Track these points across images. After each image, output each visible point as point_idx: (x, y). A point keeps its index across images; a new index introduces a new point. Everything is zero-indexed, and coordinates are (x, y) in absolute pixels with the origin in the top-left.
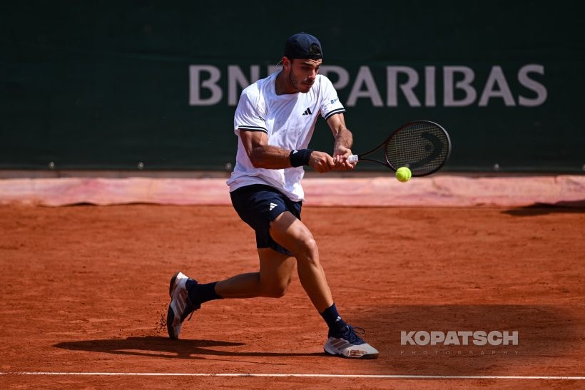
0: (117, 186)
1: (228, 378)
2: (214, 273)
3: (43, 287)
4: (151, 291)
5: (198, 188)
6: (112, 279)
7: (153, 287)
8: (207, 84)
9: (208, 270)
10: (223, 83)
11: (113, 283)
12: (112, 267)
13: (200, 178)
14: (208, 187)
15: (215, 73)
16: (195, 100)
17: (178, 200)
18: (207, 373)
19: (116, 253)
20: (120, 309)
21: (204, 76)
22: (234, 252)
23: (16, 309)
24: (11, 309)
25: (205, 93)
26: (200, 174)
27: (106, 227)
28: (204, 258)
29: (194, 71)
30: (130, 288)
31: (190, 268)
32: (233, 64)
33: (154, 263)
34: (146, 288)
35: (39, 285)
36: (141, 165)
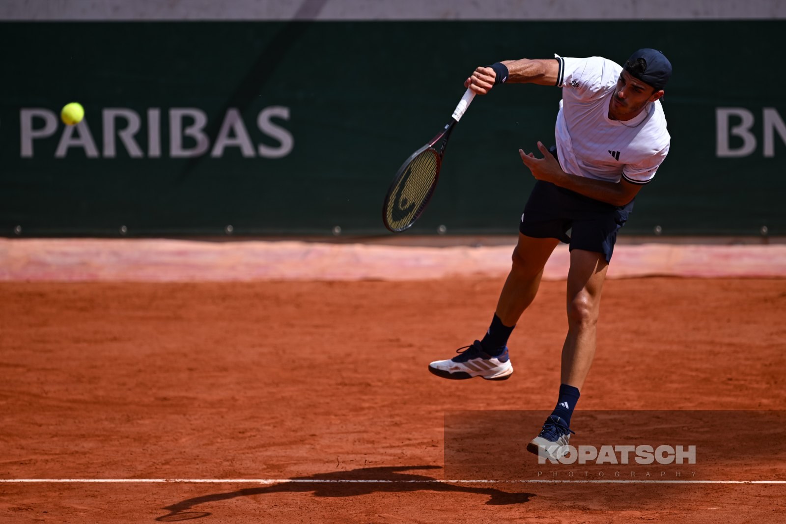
0: (629, 255)
1: (765, 485)
2: (747, 359)
3: (540, 378)
4: (672, 382)
5: (727, 257)
6: (624, 367)
7: (674, 377)
8: (737, 131)
9: (741, 355)
10: (757, 130)
11: (626, 373)
12: (624, 353)
13: (731, 244)
14: (740, 256)
15: (747, 118)
16: (723, 149)
17: (704, 272)
18: (740, 480)
19: (629, 336)
20: (635, 403)
21: (734, 121)
22: (772, 334)
23: (509, 404)
24: (503, 404)
25: (736, 142)
26: (730, 239)
27: (617, 304)
28: (735, 340)
29: (722, 116)
30: (647, 378)
31: (718, 353)
32: (770, 105)
33: (675, 348)
34: (666, 377)
35: (536, 374)
36: (658, 230)
